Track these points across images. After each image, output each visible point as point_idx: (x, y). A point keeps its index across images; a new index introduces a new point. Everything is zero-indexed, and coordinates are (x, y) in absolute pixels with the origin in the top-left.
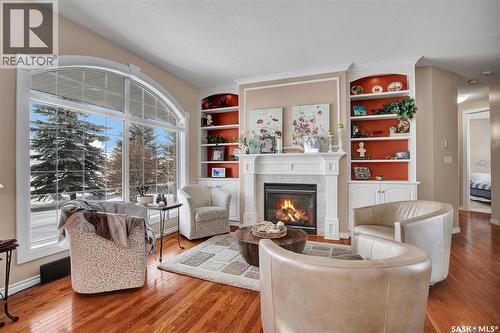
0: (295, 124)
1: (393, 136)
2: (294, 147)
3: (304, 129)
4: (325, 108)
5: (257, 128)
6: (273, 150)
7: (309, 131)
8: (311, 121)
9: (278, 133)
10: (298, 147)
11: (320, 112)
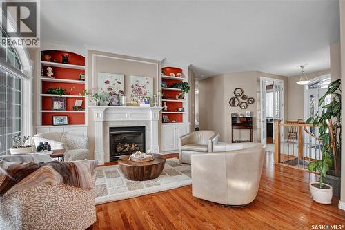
0: (133, 87)
1: (179, 100)
2: (132, 102)
3: (138, 91)
4: (151, 80)
5: (105, 87)
6: (119, 104)
7: (141, 93)
8: (143, 87)
9: (121, 92)
10: (135, 102)
11: (148, 82)
